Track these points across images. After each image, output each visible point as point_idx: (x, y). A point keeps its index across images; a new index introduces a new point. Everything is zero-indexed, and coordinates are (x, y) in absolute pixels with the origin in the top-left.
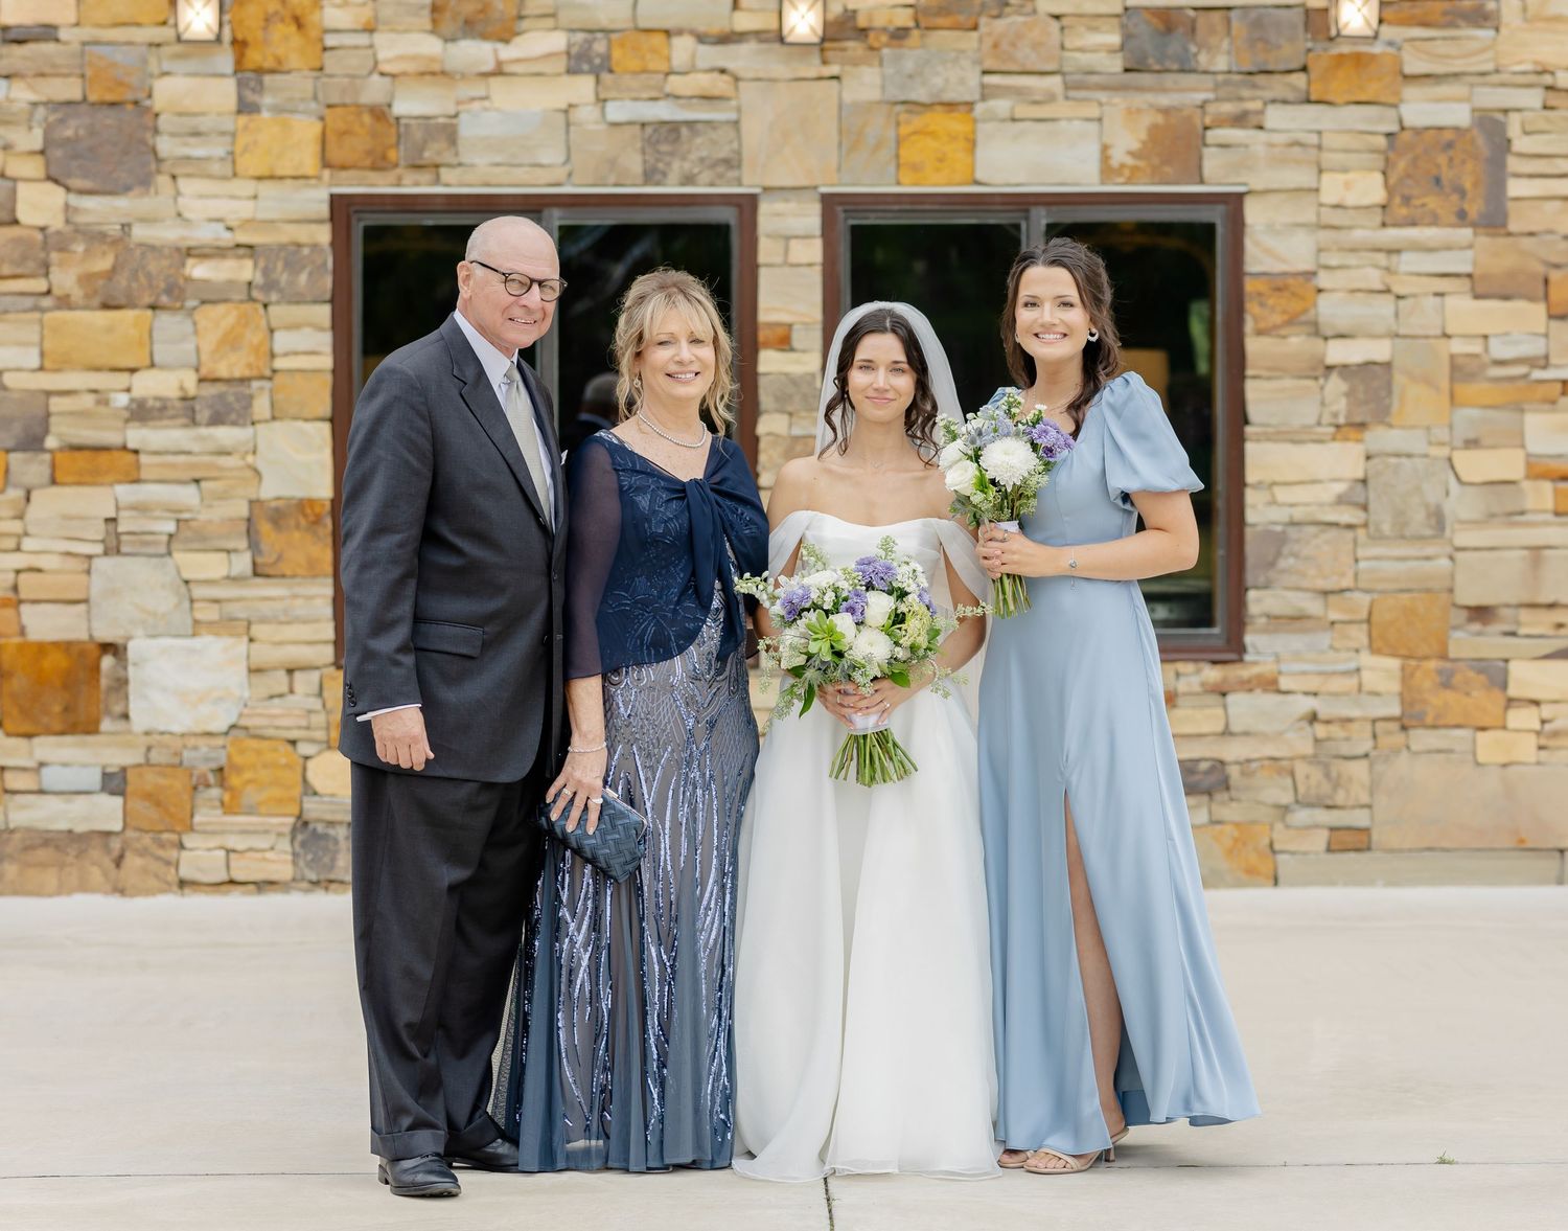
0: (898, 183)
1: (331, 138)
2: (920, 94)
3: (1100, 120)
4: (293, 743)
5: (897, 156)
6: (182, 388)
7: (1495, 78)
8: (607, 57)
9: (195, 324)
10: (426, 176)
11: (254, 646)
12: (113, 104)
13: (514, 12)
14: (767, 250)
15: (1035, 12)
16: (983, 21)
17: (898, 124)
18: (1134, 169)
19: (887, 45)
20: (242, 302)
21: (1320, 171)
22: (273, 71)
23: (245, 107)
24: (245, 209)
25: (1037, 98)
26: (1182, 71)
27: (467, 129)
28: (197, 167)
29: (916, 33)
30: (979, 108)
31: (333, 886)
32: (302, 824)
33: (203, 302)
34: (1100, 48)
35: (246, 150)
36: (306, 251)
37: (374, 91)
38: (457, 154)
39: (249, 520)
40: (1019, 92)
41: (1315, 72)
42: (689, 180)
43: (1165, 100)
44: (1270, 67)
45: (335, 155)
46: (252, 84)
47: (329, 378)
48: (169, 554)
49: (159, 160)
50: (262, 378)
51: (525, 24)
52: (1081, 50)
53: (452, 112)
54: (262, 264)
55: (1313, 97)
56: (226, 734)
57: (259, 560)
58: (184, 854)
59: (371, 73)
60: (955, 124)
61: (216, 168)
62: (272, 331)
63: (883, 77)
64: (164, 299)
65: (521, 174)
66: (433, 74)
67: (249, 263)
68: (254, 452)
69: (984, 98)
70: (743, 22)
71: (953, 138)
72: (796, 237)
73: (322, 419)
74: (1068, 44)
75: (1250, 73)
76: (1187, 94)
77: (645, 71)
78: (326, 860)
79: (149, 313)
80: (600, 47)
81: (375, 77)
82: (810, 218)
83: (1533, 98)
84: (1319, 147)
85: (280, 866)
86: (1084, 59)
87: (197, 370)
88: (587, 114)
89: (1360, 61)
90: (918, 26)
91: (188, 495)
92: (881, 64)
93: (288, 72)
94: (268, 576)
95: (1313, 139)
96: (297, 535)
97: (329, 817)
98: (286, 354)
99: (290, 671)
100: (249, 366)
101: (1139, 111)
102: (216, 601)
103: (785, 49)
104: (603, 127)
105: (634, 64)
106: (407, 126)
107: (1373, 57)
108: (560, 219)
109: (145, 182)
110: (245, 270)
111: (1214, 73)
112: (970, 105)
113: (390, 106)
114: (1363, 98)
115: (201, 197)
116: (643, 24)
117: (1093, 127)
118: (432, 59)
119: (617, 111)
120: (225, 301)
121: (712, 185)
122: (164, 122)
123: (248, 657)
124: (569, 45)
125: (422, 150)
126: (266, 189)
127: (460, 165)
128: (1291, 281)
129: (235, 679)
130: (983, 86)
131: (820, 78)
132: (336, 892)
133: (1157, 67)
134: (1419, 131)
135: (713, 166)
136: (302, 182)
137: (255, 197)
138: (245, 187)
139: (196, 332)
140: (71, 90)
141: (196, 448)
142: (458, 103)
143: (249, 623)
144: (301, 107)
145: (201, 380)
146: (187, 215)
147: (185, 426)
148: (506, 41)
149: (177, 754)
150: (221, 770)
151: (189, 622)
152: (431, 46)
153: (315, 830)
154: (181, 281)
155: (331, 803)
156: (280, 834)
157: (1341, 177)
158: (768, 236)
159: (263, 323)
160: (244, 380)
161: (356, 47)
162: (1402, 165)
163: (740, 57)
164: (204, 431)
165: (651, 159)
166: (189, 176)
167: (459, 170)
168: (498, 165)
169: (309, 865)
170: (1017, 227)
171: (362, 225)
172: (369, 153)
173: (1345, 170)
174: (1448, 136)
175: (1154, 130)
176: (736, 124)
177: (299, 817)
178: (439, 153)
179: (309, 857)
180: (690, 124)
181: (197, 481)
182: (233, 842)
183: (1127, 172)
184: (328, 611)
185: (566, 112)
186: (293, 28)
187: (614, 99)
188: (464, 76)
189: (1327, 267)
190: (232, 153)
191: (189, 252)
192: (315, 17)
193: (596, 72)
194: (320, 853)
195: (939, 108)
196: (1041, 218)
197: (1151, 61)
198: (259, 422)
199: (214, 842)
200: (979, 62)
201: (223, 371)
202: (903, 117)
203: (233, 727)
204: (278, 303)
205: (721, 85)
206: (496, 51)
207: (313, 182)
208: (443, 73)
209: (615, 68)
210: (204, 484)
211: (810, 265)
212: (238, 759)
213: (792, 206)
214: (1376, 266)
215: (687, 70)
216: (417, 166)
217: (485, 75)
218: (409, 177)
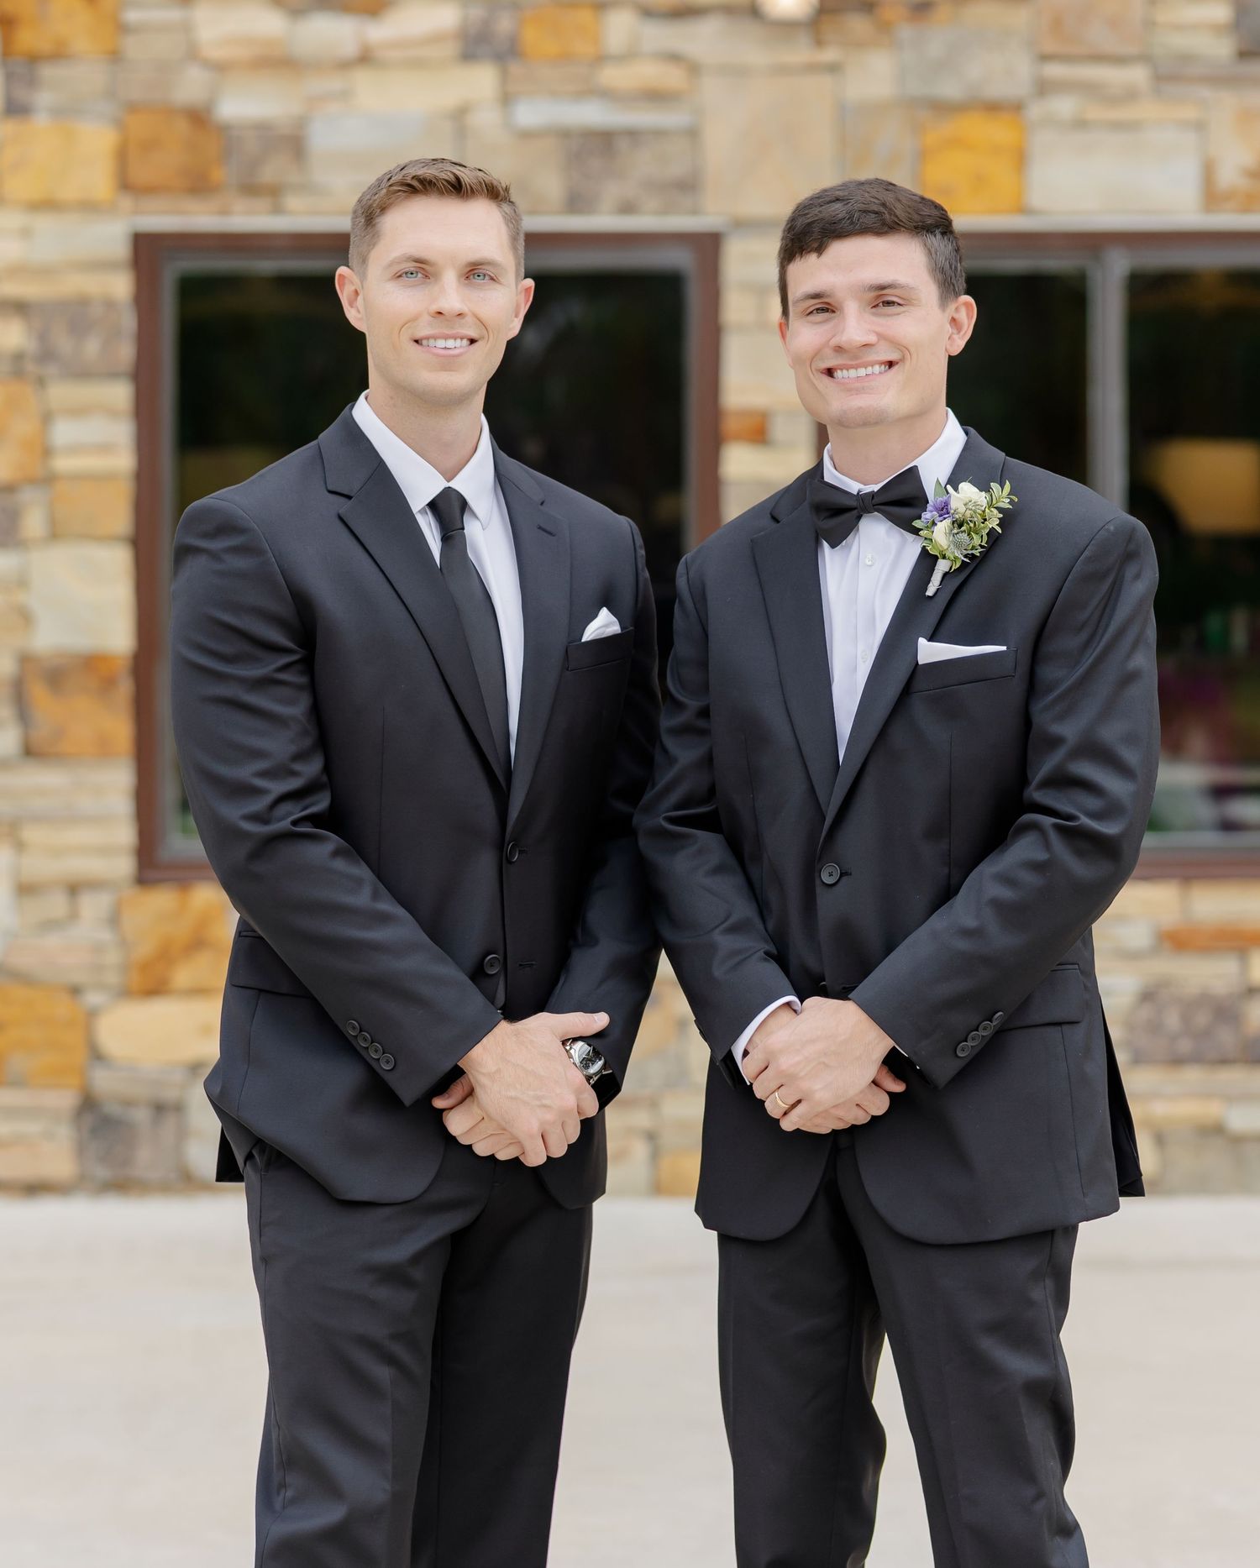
1: (133, 151)
2: (949, 89)
3: (1201, 125)
4: (75, 991)
5: (920, 175)
8: (515, 39)
10: (262, 203)
11: (25, 855)
14: (736, 306)
17: (920, 133)
18: (1252, 193)
19: (906, 22)
20: (6, 379)
22: (50, 58)
23: (14, 107)
24: (11, 250)
25: (1114, 95)
27: (323, 138)
29: (944, 4)
30: (1035, 111)
31: (131, 1189)
32: (88, 1105)
34: (1202, 26)
35: (16, 167)
36: (95, 309)
37: (191, 87)
38: (304, 172)
39: (17, 682)
40: (1090, 90)
42: (628, 211)
45: (139, 174)
46: (24, 77)
47: (128, 487)
50: (33, 481)
52: (1180, 28)
53: (299, 113)
54: (35, 325)
57: (31, 735)
59: (187, 61)
60: (998, 132)
62: (47, 418)
63: (901, 66)
66: (274, 62)
67: (17, 326)
68: (24, 586)
69: (1040, 96)
71: (996, 151)
73: (119, 540)
74: (1158, 21)
77: (567, 57)
78: (122, 1151)
80: (505, 25)
81: (194, 68)
85: (58, 1161)
86: (1181, 41)
88: (486, 119)
92: (896, 47)
93: (72, 59)
94: (44, 757)
96: (82, 701)
97: (126, 1093)
98: (69, 451)
99: (72, 890)
100: (16, 467)
103: (763, 29)
104: (509, 135)
105: (554, 47)
106: (237, 136)
110: (13, 335)
112: (1019, 106)
113: (212, 107)
117: (1193, 135)
118: (272, 42)
119: (530, 114)
121: (660, 217)
123: (15, 869)
124: (464, 23)
125: (256, 167)
126: (44, 223)
127: (310, 188)
130: (1039, 79)
131: (812, 68)
135: (663, 189)
136: (90, 213)
137: (27, 234)
138: (13, 219)
142: (308, 102)
143: (17, 824)
144: (92, 106)
148: (375, 15)
152: (270, 24)
153: (107, 1113)
155: (131, 1075)
156: (59, 1116)
158: (738, 287)
159: (36, 408)
160: (10, 489)
161: (165, 27)
163: (700, 39)
165: (575, 179)
167: (309, 197)
169: (99, 1159)
170: (1083, 275)
171: (174, 272)
172: (185, 170)
176: (693, 134)
177: (85, 1092)
178: (280, 171)
179: (101, 1148)
180: (632, 133)
183: (1239, 198)
184: (127, 808)
185: (458, 115)
187: (524, 96)
188: (316, 66)
193: (500, 58)
194: (113, 1145)
195: (976, 109)
196: (1121, 265)
198: (33, 543)
200: (1034, 44)
202: (928, 121)
204: (58, 378)
205: (672, 77)
206: (361, 31)
207: (106, 212)
208: (288, 62)
209: (527, 52)
212: (3, 1013)
213: (771, 245)
215: (628, 56)
216: (251, 189)
217: (345, 64)
218: (239, 205)
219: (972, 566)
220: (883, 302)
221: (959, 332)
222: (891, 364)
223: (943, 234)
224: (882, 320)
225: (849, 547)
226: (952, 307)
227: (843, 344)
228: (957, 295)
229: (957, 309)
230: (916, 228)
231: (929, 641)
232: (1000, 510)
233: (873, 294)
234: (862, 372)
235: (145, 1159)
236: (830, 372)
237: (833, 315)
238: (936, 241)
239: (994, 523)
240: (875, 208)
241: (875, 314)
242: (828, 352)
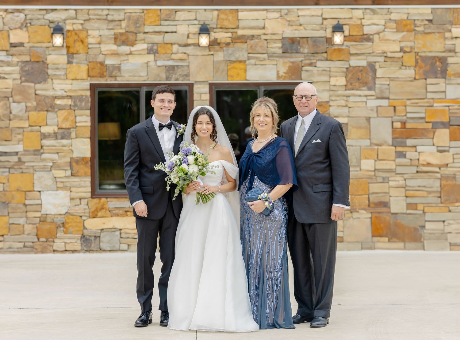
0: (228, 80)
1: (90, 70)
2: (233, 59)
3: (276, 65)
4: (81, 217)
5: (227, 74)
6: (54, 130)
7: (372, 54)
8: (157, 50)
9: (57, 115)
10: (113, 79)
11: (72, 193)
12: (37, 62)
13: (134, 39)
14: (196, 97)
15: (260, 39)
16: (248, 41)
17: (228, 66)
18: (285, 77)
19: (225, 47)
20: (68, 109)
21: (330, 77)
22: (76, 54)
23: (69, 62)
24: (69, 87)
25: (261, 59)
26: (296, 53)
27: (123, 67)
28: (58, 77)
29: (232, 44)
30: (247, 62)
31: (91, 251)
32: (83, 236)
33: (59, 110)
34: (276, 47)
35: (69, 72)
36: (84, 97)
37: (100, 58)
38: (121, 73)
39: (70, 162)
40: (257, 58)
41: (329, 53)
42: (177, 80)
43: (292, 60)
44: (318, 52)
45: (91, 74)
46: (71, 57)
47: (89, 128)
48: (51, 170)
49: (48, 75)
50: (73, 128)
51: (137, 42)
52: (272, 48)
53: (119, 63)
54: (73, 100)
55: (328, 59)
56: (65, 214)
57: (73, 172)
58: (55, 244)
59: (100, 54)
60: (242, 66)
61: (62, 77)
62: (76, 117)
63: (224, 55)
64: (50, 109)
65: (136, 78)
66: (115, 54)
67: (70, 100)
68: (72, 146)
69: (248, 59)
70: (190, 41)
71: (241, 69)
72: (203, 93)
73: (88, 138)
74: (269, 47)
75: (313, 53)
76: (298, 58)
77: (166, 53)
78: (89, 245)
79: (46, 112)
80: (155, 47)
81: (101, 55)
82: (206, 89)
83: (382, 59)
84: (330, 71)
85: (78, 247)
86: (273, 50)
87: (58, 126)
88: (152, 64)
89: (340, 50)
90: (232, 42)
91: (55, 156)
92: (223, 51)
93: (80, 54)
94: (75, 176)
95: (328, 69)
96: (82, 166)
97: (90, 234)
98: (79, 122)
99: (80, 199)
100: (70, 125)
101: (286, 62)
102: (62, 182)
103: (200, 48)
104: (156, 67)
105: (163, 51)
106: (109, 67)
107: (343, 49)
108: (146, 89)
109: (45, 80)
110: (69, 102)
111: (304, 53)
112: (245, 61)
113: (104, 62)
114: (340, 59)
115: (59, 84)
116: (166, 42)
117: (275, 66)
118: (114, 51)
119: (159, 63)
120: (65, 109)
121: (183, 81)
122: (49, 66)
123: (70, 196)
124: (148, 47)
125: (112, 73)
126: (74, 82)
127: (121, 76)
128: (323, 104)
129: (67, 201)
130: (248, 57)
131: (209, 55)
132: (92, 253)
133: (290, 52)
134: (354, 67)
135: (183, 76)
136: (83, 80)
137: (72, 84)
138: (69, 82)
139: (57, 117)
140: (27, 58)
141: (57, 145)
142: (121, 61)
143: (70, 188)
144: (83, 62)
145: (59, 129)
146: (55, 88)
147: (55, 140)
148: (132, 46)
149: (53, 219)
150: (63, 223)
151: (56, 187)
152: (114, 47)
153: (86, 238)
154: (54, 105)
155: (90, 231)
156: (78, 239)
157: (335, 78)
158: (196, 93)
159: (74, 115)
160: (69, 129)
161: (96, 48)
162: (350, 75)
163: (189, 50)
164: (59, 141)
165: (168, 74)
166: (56, 79)
167: (121, 78)
168: (130, 76)
169: (85, 246)
170: (257, 91)
171: (98, 91)
172: (99, 73)
173: (336, 77)
174: (361, 68)
175: (290, 67)
176: (188, 66)
177: (83, 234)
178: (116, 73)
179: (85, 244)
180: (177, 66)
181: (58, 153)
182: (66, 241)
183: (283, 77)
184: (89, 184)
185: (147, 63)
186: (81, 43)
187: (158, 60)
188: (122, 55)
189: (332, 100)
190: (66, 74)
191: (56, 98)
192: (86, 40)
193: (154, 53)
194: (88, 243)
195: (237, 62)
196: (262, 89)
197: (289, 50)
198: (73, 138)
199: (62, 241)
200: (247, 51)
201: (64, 126)
202: (229, 64)
203: (66, 213)
204: (77, 110)
205: (185, 56)
206: (130, 49)
207: (86, 80)
208: (117, 54)
209: (159, 52)
210: (59, 154)
211: (206, 100)
212: (68, 221)
213: (202, 86)
214: (344, 100)
215: (177, 53)
216: (111, 77)
217: (127, 54)
218: (109, 79)
220: (169, 102)
235: (93, 246)
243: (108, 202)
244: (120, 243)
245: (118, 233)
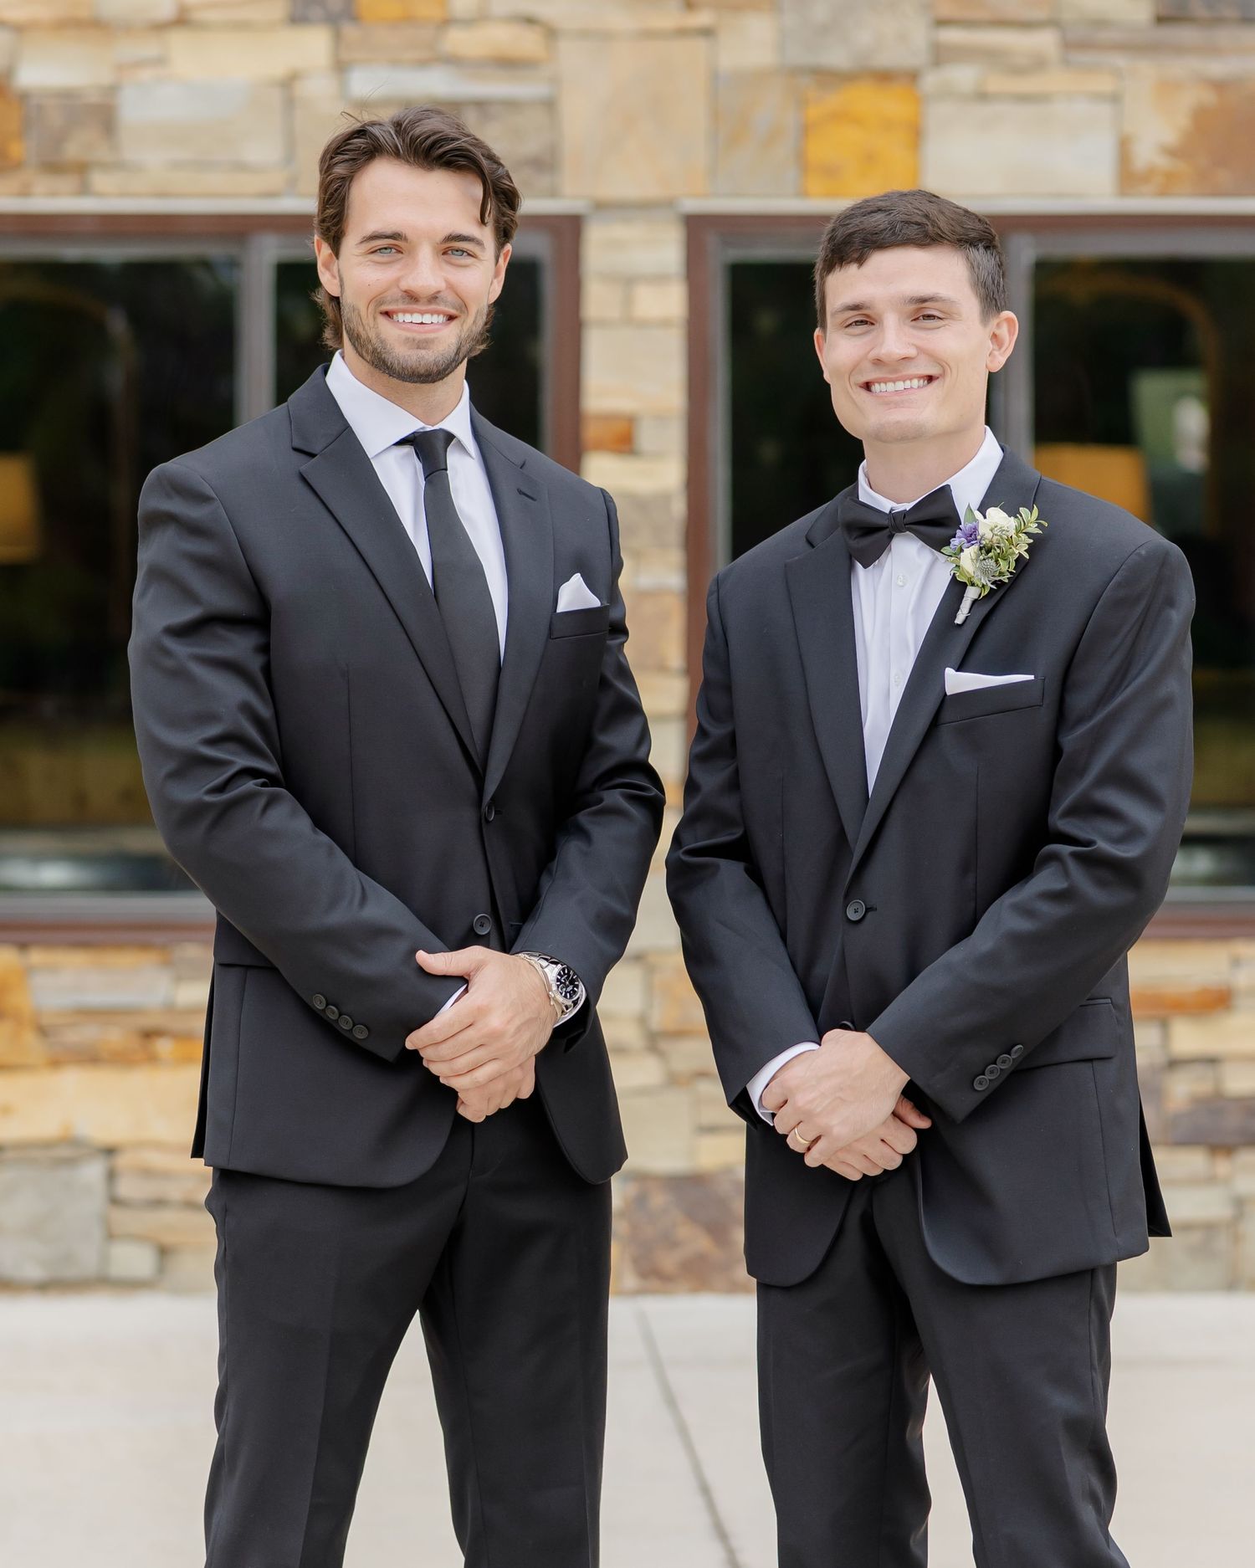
0: (803, 194)
2: (837, 57)
3: (1116, 98)
5: (802, 154)
10: (67, 183)
14: (597, 300)
17: (803, 104)
18: (1172, 174)
25: (1020, 63)
27: (133, 110)
30: (931, 81)
38: (115, 148)
40: (991, 57)
43: (1217, 68)
53: (105, 77)
60: (890, 104)
63: (781, 31)
65: (215, 181)
66: (80, 24)
69: (936, 64)
71: (887, 125)
72: (644, 279)
76: (1250, 58)
77: (408, 20)
82: (667, 252)
88: (318, 88)
92: (777, 11)
101: (1178, 84)
104: (343, 107)
105: (393, 8)
106: (39, 106)
108: (277, 249)
112: (913, 76)
113: (11, 74)
117: (1107, 109)
119: (366, 83)
125: (61, 142)
127: (120, 164)
130: (936, 46)
131: (682, 33)
133: (1206, 15)
142: (119, 68)
158: (599, 276)
167: (118, 174)
168: (179, 164)
175: (1202, 119)
176: (550, 105)
178: (88, 147)
180: (481, 104)
183: (1157, 181)
185: (286, 84)
187: (361, 63)
188: (128, 28)
193: (334, 22)
195: (866, 79)
196: (1024, 252)
197: (1196, 5)
200: (930, 7)
202: (812, 93)
205: (528, 42)
208: (97, 23)
209: (363, 15)
211: (665, 323)
213: (640, 231)
215: (479, 18)
216: (54, 167)
217: (160, 27)
218: (42, 183)
219: (1000, 592)
220: (924, 316)
221: (1000, 348)
222: (930, 379)
223: (987, 248)
224: (922, 334)
225: (882, 566)
226: (994, 322)
227: (883, 358)
228: (999, 309)
229: (998, 325)
230: (960, 240)
231: (957, 671)
232: (1028, 534)
233: (914, 307)
234: (900, 385)
236: (867, 386)
237: (872, 327)
238: (979, 255)
239: (1022, 549)
240: (918, 219)
241: (914, 327)
242: (867, 365)
243: (29, 971)
244: (111, 1236)
245: (93, 1172)
